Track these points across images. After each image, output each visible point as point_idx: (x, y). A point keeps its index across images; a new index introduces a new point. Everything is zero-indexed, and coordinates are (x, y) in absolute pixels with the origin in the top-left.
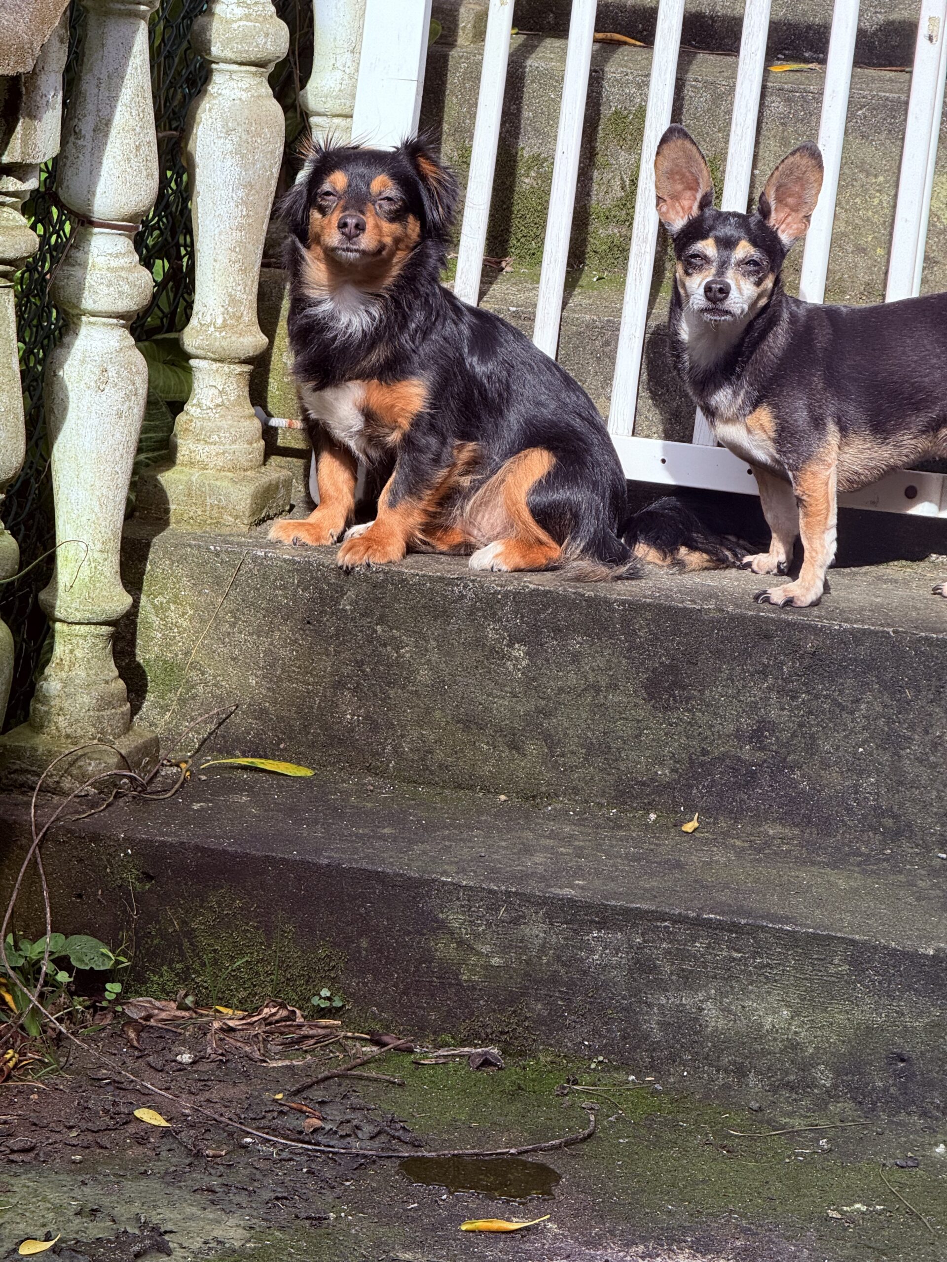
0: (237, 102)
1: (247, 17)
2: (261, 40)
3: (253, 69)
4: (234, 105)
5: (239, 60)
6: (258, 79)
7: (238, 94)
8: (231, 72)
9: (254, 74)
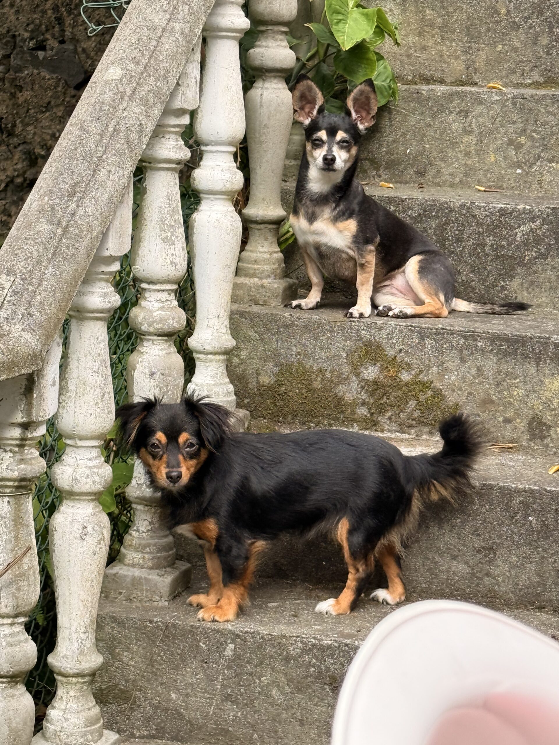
0: (157, 357)
1: (162, 308)
2: (170, 322)
3: (166, 338)
4: (155, 359)
5: (158, 333)
6: (168, 344)
7: (157, 352)
8: (153, 341)
9: (166, 341)
